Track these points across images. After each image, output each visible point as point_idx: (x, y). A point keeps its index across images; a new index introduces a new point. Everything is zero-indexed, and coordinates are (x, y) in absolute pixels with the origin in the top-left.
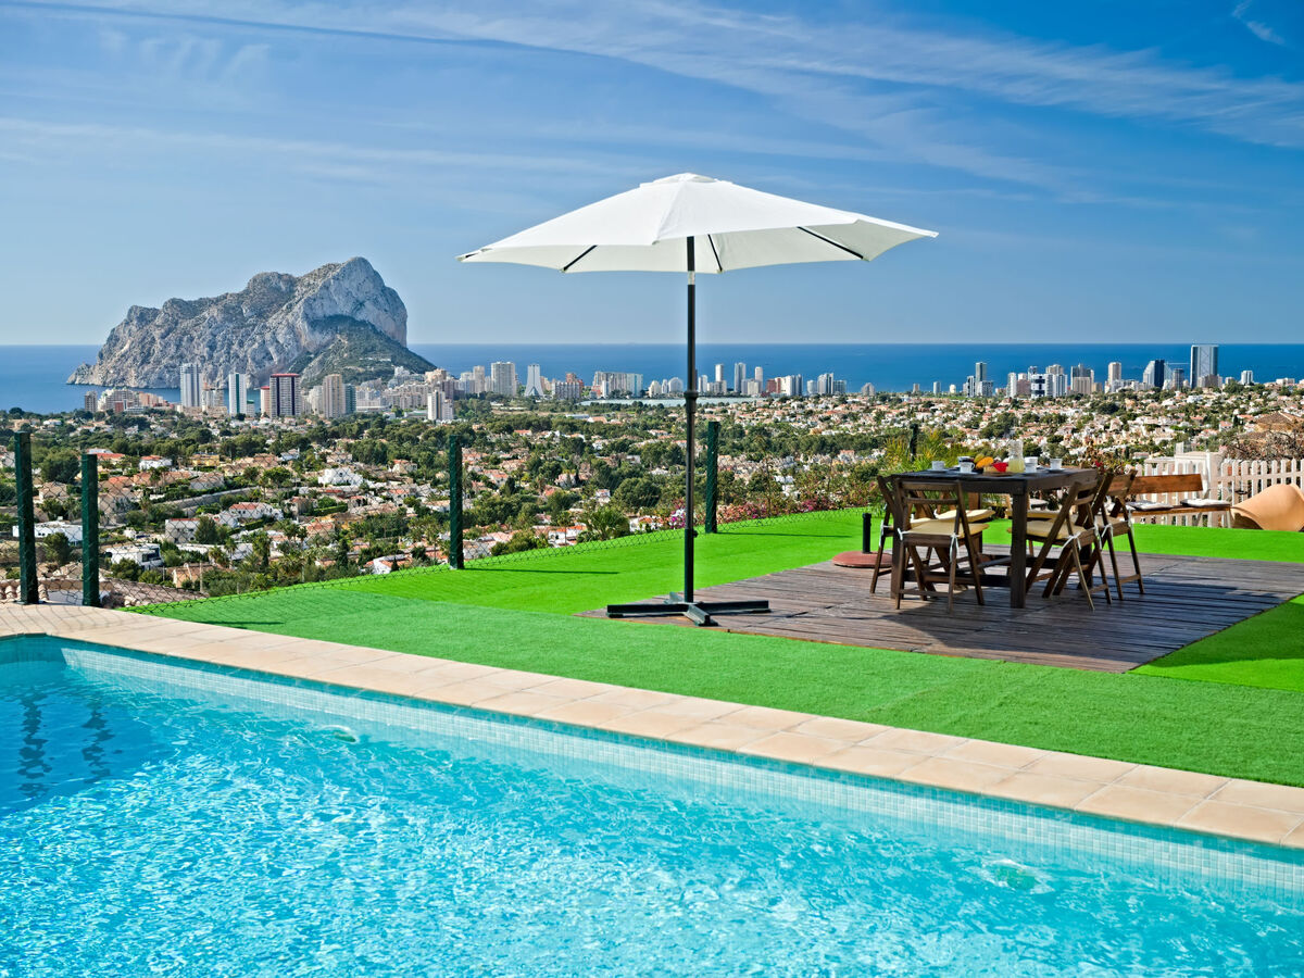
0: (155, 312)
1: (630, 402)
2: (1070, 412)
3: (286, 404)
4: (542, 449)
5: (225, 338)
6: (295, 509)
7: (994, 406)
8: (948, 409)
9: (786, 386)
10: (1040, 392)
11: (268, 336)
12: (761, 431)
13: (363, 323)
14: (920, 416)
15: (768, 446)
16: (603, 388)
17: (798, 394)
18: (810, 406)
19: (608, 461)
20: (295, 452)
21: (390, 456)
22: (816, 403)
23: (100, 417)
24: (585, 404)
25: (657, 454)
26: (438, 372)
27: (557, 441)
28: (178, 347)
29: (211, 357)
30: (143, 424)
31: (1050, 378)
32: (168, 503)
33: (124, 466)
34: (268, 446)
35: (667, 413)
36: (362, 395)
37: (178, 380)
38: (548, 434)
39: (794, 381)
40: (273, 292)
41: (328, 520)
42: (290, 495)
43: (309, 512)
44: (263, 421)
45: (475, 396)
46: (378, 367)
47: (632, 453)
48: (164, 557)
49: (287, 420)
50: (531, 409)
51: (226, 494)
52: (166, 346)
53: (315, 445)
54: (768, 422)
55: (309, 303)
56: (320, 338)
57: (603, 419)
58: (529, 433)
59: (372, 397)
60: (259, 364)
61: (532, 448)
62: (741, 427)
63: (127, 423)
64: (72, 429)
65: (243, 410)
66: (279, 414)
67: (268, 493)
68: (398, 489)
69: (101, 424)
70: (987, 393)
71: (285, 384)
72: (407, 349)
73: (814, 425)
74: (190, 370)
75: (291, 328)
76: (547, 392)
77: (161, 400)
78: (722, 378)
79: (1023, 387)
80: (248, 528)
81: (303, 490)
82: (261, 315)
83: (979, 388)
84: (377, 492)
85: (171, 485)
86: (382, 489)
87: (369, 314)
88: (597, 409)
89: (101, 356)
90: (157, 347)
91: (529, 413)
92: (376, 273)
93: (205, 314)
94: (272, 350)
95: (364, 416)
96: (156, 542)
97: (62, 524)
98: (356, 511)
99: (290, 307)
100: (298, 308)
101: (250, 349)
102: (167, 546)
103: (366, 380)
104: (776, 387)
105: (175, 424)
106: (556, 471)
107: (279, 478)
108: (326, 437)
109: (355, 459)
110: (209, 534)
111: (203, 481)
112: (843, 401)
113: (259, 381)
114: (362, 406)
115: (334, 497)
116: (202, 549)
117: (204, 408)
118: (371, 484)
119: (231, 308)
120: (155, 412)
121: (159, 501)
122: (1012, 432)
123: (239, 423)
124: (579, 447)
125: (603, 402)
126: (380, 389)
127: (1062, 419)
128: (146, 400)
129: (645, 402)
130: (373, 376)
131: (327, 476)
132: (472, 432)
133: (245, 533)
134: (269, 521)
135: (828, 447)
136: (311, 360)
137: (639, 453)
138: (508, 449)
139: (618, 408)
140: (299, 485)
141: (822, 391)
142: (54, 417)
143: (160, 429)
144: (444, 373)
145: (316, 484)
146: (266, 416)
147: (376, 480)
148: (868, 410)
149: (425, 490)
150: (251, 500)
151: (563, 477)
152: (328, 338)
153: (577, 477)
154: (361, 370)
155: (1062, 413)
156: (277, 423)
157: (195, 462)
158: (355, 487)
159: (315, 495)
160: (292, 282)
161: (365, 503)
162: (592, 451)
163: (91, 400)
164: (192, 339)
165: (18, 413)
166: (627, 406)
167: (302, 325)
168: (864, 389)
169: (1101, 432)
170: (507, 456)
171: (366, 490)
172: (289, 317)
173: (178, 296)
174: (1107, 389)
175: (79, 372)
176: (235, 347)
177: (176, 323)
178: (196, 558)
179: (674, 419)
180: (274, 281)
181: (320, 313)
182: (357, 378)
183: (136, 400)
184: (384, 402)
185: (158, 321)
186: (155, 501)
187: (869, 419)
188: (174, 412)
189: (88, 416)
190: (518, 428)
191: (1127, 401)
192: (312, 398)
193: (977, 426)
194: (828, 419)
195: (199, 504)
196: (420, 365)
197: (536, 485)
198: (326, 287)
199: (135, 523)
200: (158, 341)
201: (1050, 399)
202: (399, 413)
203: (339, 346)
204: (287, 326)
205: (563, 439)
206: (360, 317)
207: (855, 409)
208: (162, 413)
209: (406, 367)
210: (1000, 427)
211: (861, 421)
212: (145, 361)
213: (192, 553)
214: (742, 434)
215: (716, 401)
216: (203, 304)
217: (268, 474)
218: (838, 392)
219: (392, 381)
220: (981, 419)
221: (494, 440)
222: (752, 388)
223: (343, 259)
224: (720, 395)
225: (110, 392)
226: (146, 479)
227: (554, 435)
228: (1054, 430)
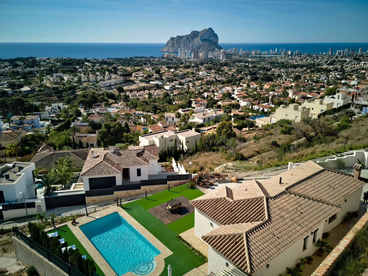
0: (175, 38)
1: (258, 56)
2: (348, 60)
3: (196, 56)
4: (240, 67)
5: (186, 43)
6: (195, 79)
7: (332, 58)
8: (322, 59)
9: (289, 53)
10: (343, 54)
11: (194, 43)
12: (283, 63)
13: (211, 40)
14: (315, 60)
15: (283, 66)
16: (254, 53)
17: (292, 55)
18: (293, 57)
19: (251, 69)
20: (196, 68)
21: (212, 69)
22: (295, 57)
23: (165, 58)
24: (250, 56)
25: (261, 68)
26: (223, 50)
27: (243, 65)
28: (178, 45)
29: (184, 46)
30: (172, 60)
31: (346, 51)
32: (174, 78)
33: (168, 70)
34: (192, 66)
35: (265, 58)
36: (209, 54)
37: (178, 51)
38: (241, 63)
39: (291, 52)
40: (195, 34)
41: (200, 81)
42: (194, 77)
43: (197, 80)
44: (192, 59)
45: (229, 55)
46: (213, 49)
47: (256, 68)
48: (173, 88)
49: (196, 59)
50: (240, 57)
51: (184, 76)
52: (176, 44)
53: (200, 66)
54: (284, 61)
55: (201, 36)
56: (203, 43)
57: (253, 60)
58: (238, 63)
59: (211, 54)
60: (192, 48)
61: (238, 66)
62: (279, 62)
63: (169, 60)
64: (161, 61)
65: (189, 57)
66: (195, 58)
67: (191, 76)
68: (212, 76)
69: (165, 60)
70: (332, 54)
71: (196, 52)
72: (218, 45)
73: (293, 62)
74: (180, 50)
75: (198, 41)
76: (243, 54)
77: (175, 55)
78: (277, 51)
79: (340, 53)
80: (187, 83)
81: (196, 75)
82: (193, 38)
83: (330, 53)
84: (209, 76)
85: (175, 74)
86: (210, 76)
87: (212, 38)
88: (252, 57)
89: (166, 46)
90: (175, 44)
91: (239, 58)
92: (213, 31)
93: (183, 39)
94: (194, 45)
95: (209, 59)
96: (172, 85)
97: (157, 82)
98: (205, 80)
99: (198, 37)
100: (199, 37)
101: (191, 45)
102: (174, 86)
103: (211, 51)
104: (287, 53)
105: (177, 60)
106: (241, 72)
107: (193, 73)
108: (202, 64)
109: (206, 69)
110: (181, 84)
111: (181, 73)
112: (300, 56)
113: (192, 51)
114: (209, 57)
115: (202, 77)
116: (179, 86)
117: (182, 57)
118: (208, 74)
119: (187, 37)
120: (174, 57)
121: (173, 77)
122: (334, 64)
123: (188, 60)
124: (247, 66)
125: (253, 56)
126: (213, 53)
127: (346, 61)
128: (173, 55)
129: (261, 56)
130: (211, 50)
131: (201, 73)
132: (227, 63)
133: (186, 83)
134: (190, 81)
135: (295, 67)
136: (201, 47)
137: (257, 68)
138: (233, 67)
139: (256, 57)
140: (196, 74)
141: (297, 53)
142: (158, 58)
143: (175, 61)
144: (224, 50)
145: (199, 74)
146: (193, 58)
147: (209, 74)
148: (305, 58)
149: (217, 76)
150: (188, 77)
151: (242, 73)
152: (204, 43)
153: (245, 73)
154: (210, 49)
155: (346, 60)
156: (194, 60)
157: (179, 70)
158: (205, 75)
159: (198, 77)
160: (198, 32)
161: (207, 78)
162: (249, 67)
163: (164, 55)
164: (181, 43)
165: (152, 57)
166: (258, 57)
167: (200, 41)
168: (305, 54)
169: (353, 65)
170: (233, 68)
171: (207, 76)
172: (198, 39)
173: (179, 35)
174: (358, 54)
175: (162, 49)
176: (188, 45)
177: (178, 40)
178: (178, 88)
179: (266, 60)
180: (195, 32)
181: (203, 38)
182: (209, 51)
183: (171, 55)
184: (213, 56)
185: (175, 40)
186: (172, 77)
187: (304, 61)
188: (177, 57)
189: (163, 58)
190: (236, 62)
191: (361, 57)
192: (201, 55)
193: (327, 62)
194: (296, 60)
195: (179, 78)
196: (220, 48)
197: (237, 75)
198: (204, 33)
199: (169, 81)
200: (175, 43)
201: (345, 56)
202: (216, 58)
203: (206, 45)
204: (197, 41)
205: (244, 65)
206: (210, 39)
207: (302, 58)
208: (175, 58)
209: (218, 49)
210: (331, 63)
211: (303, 61)
212: (173, 47)
213: (178, 87)
214: (279, 63)
215: (275, 56)
216: (183, 36)
217: (191, 73)
218: (299, 55)
219: (215, 51)
220: (328, 61)
221: (231, 65)
222: (283, 53)
223: (207, 28)
224: (276, 54)
225: (167, 53)
226: (171, 73)
227: (242, 64)
228: (343, 64)
